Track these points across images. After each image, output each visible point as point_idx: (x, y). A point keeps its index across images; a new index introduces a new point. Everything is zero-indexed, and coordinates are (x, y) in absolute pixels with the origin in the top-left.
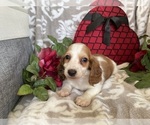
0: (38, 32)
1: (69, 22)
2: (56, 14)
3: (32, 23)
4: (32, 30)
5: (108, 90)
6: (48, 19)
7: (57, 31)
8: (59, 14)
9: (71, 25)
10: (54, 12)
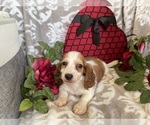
0: (28, 38)
1: (58, 24)
2: (44, 17)
3: (21, 29)
4: (22, 35)
5: (101, 94)
6: (37, 23)
7: (47, 34)
8: (48, 17)
9: (60, 28)
10: (42, 15)
